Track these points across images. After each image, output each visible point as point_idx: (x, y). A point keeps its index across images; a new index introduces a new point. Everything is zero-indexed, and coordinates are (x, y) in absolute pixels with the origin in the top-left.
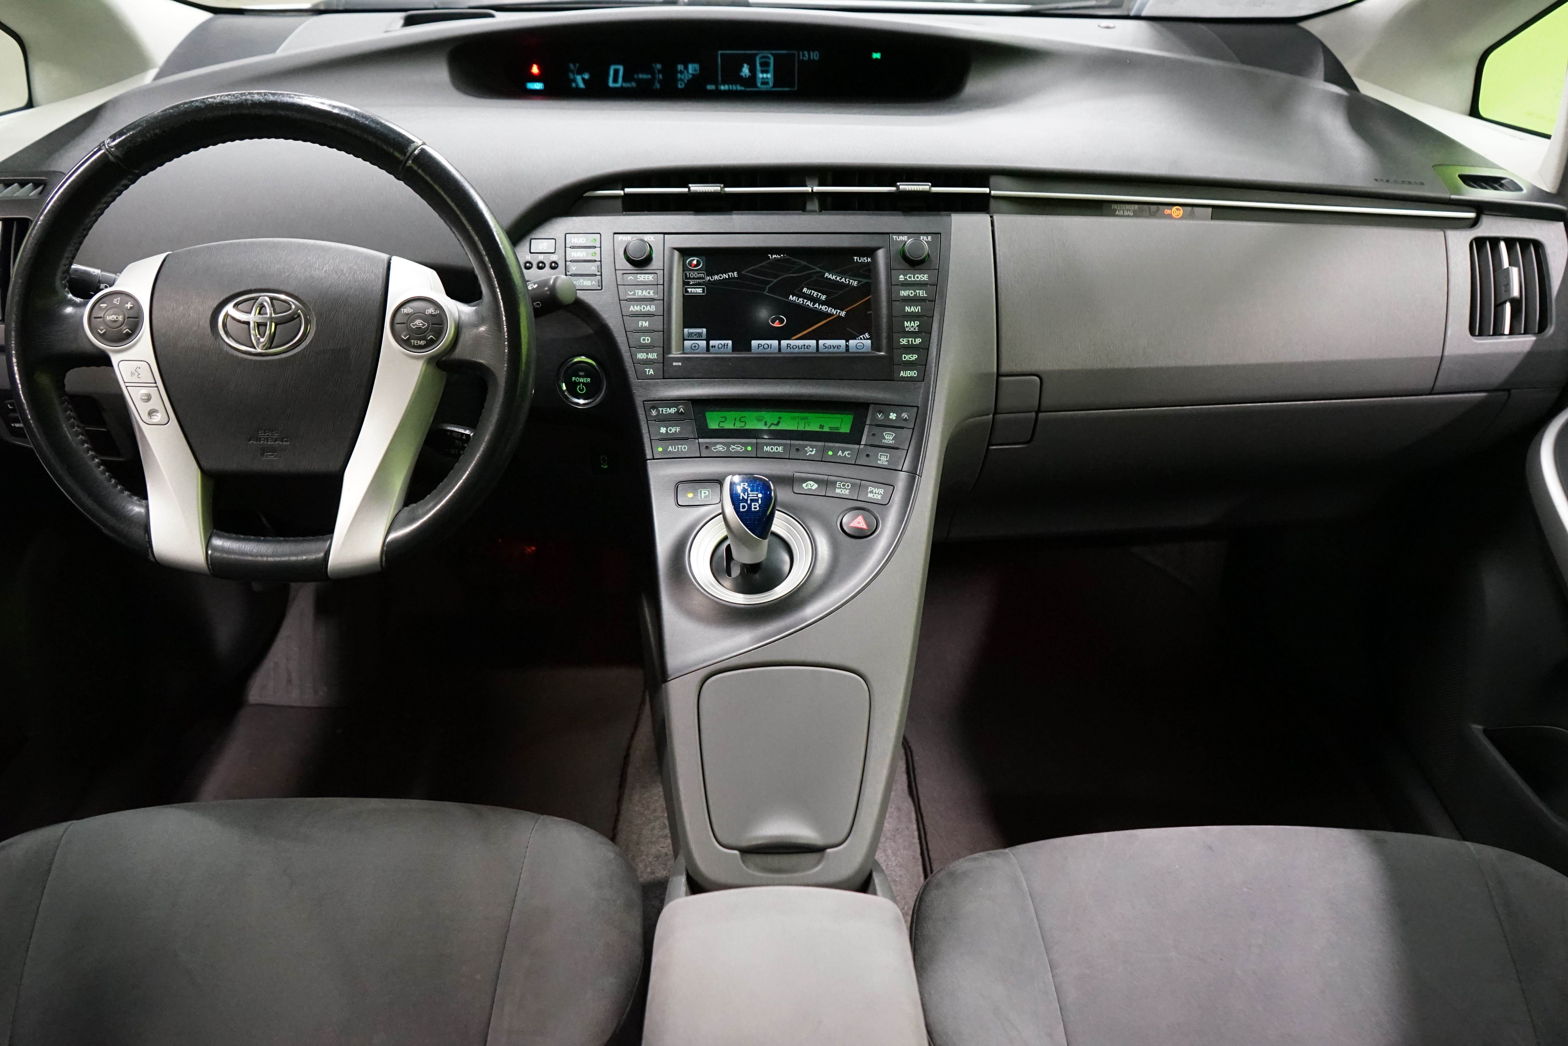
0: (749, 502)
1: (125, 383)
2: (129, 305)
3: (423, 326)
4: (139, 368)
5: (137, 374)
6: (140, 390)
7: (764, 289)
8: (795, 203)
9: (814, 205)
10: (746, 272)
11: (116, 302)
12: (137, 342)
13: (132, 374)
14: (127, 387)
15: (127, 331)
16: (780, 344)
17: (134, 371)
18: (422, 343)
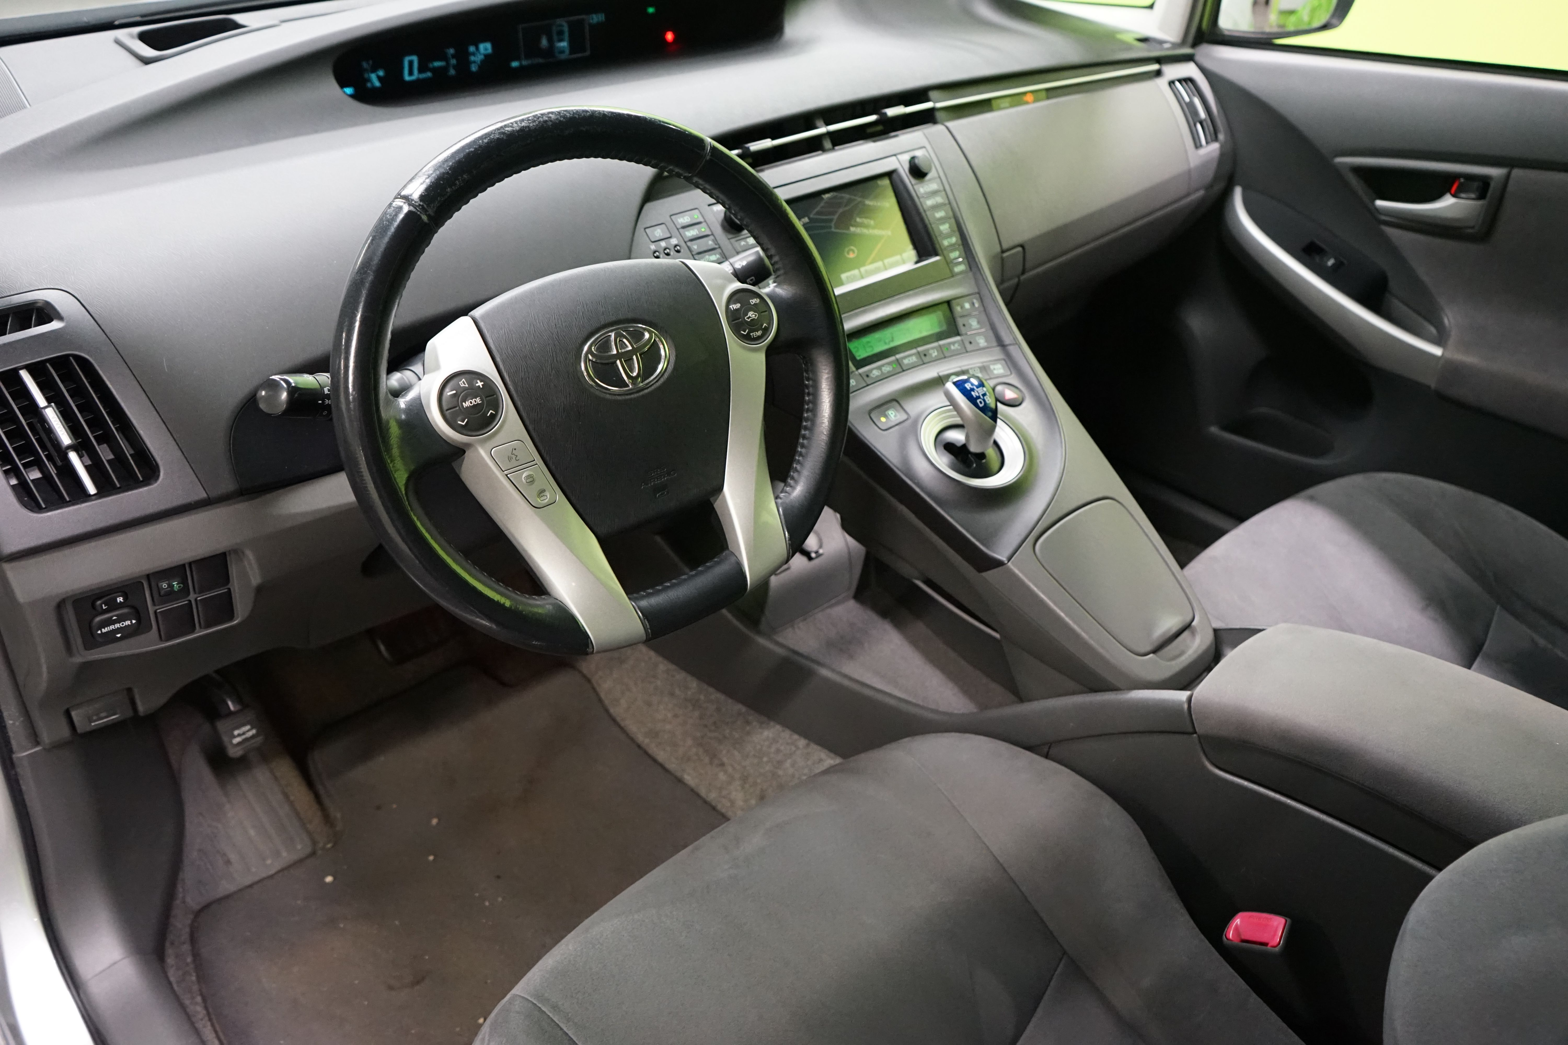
0: (982, 397)
1: (503, 471)
2: (480, 384)
3: (755, 316)
4: (515, 449)
5: (514, 457)
6: (523, 473)
7: (830, 227)
8: (813, 146)
9: (827, 144)
10: (815, 214)
11: (463, 385)
12: (504, 422)
13: (510, 459)
14: (506, 475)
15: (491, 413)
16: (860, 271)
17: (510, 454)
18: (759, 333)
